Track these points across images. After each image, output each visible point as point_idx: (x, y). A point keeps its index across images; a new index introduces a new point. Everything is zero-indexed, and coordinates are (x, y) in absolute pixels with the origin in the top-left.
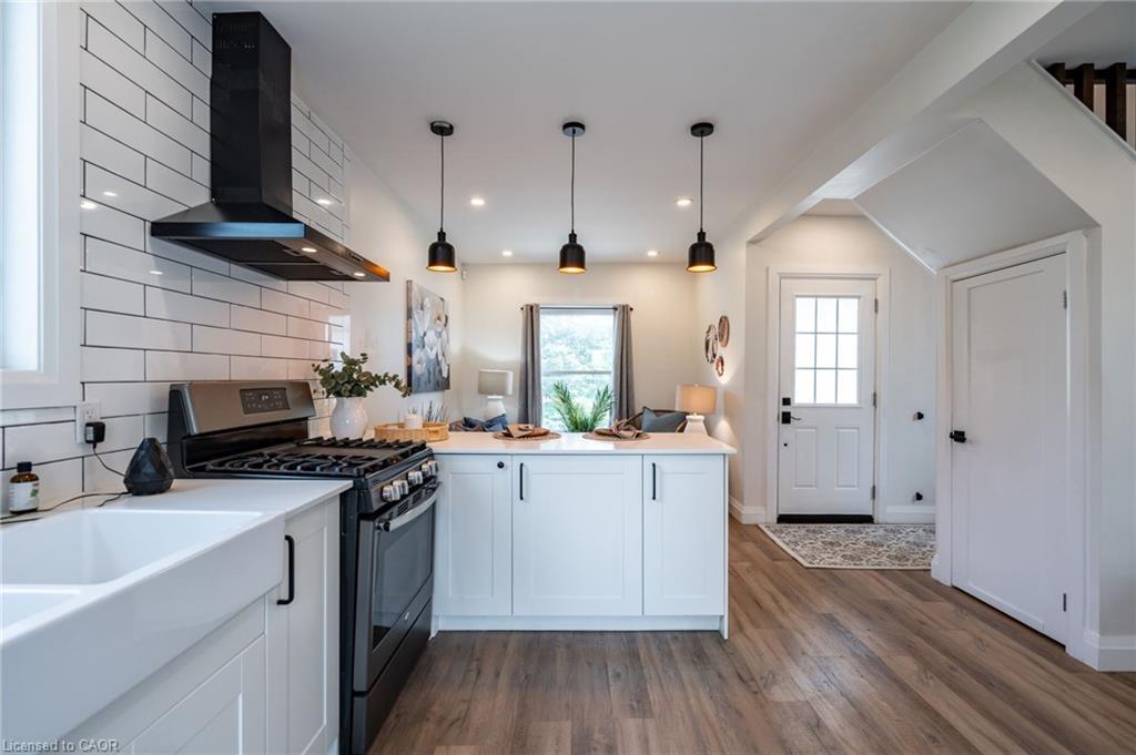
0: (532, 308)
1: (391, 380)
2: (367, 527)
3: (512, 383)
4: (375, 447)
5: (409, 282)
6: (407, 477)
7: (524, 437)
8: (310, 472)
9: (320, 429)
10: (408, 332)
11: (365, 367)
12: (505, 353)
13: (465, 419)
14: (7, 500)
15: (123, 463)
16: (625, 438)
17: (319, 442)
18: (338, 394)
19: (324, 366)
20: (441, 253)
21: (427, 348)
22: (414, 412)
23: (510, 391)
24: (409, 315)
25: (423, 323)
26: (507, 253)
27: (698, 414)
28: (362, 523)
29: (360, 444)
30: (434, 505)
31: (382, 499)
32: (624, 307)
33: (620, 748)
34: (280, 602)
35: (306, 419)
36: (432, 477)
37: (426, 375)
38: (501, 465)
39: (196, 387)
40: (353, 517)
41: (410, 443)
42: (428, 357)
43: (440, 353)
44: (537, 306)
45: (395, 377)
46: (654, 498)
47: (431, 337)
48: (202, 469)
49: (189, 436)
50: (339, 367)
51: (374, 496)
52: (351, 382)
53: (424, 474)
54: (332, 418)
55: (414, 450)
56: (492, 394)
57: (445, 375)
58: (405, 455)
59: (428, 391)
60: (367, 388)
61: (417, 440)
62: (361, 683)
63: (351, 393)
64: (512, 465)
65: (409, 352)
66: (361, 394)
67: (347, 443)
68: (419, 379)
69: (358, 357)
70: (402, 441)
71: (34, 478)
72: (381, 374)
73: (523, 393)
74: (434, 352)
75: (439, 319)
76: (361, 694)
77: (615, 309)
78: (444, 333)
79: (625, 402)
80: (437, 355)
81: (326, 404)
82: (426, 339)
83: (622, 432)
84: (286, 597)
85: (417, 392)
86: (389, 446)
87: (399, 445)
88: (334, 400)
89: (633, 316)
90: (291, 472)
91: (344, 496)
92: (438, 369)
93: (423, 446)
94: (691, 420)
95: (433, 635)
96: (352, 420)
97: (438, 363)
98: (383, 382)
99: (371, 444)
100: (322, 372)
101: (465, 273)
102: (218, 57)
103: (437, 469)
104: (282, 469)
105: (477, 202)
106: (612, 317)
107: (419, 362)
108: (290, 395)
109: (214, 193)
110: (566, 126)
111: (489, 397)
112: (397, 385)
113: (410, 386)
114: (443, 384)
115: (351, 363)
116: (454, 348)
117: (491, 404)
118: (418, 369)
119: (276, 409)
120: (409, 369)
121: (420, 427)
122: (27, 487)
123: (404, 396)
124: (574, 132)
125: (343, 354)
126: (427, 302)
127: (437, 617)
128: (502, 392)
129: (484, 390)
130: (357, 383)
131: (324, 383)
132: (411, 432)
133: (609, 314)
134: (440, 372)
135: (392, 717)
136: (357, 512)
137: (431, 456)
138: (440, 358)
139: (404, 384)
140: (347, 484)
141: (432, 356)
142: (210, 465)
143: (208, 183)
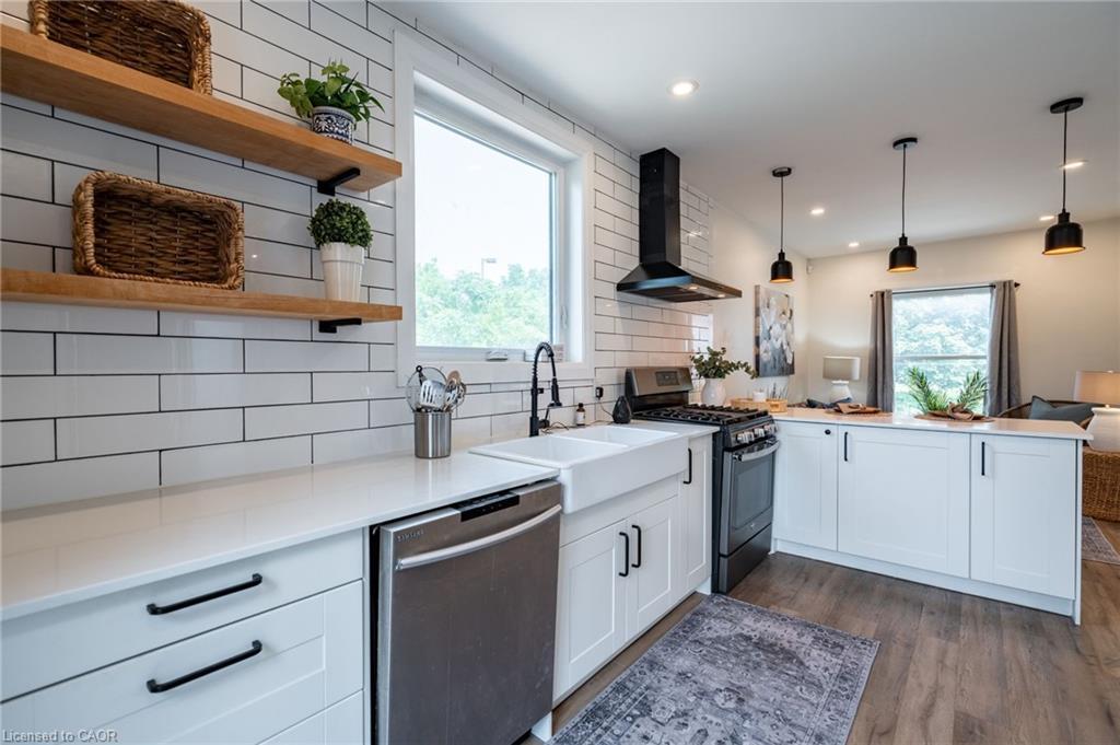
0: (883, 294)
1: (742, 366)
2: (728, 457)
3: (858, 368)
4: (732, 411)
5: (757, 287)
6: (753, 431)
7: (853, 413)
8: (695, 421)
9: (695, 399)
10: (757, 326)
11: (724, 358)
12: (854, 340)
13: (808, 401)
14: (575, 420)
15: (611, 408)
16: (959, 419)
17: (696, 406)
18: (707, 376)
19: (697, 357)
20: (782, 269)
21: (773, 340)
22: (761, 391)
23: (857, 376)
24: (757, 314)
25: (769, 319)
26: (854, 245)
27: (1111, 406)
28: (725, 453)
29: (721, 409)
30: (774, 453)
31: (738, 442)
32: (1005, 283)
33: (917, 647)
34: (685, 482)
35: (687, 392)
36: (772, 436)
37: (772, 362)
38: (828, 432)
39: (638, 370)
40: (720, 448)
41: (756, 410)
42: (774, 348)
43: (785, 342)
44: (889, 291)
45: (746, 364)
46: (983, 474)
47: (776, 330)
48: (641, 415)
49: (635, 397)
50: (706, 358)
51: (733, 439)
52: (715, 368)
53: (765, 432)
54: (702, 392)
55: (760, 415)
56: (838, 379)
57: (790, 361)
58: (751, 418)
59: (774, 375)
60: (726, 372)
61: (761, 409)
62: (724, 550)
63: (715, 376)
64: (838, 433)
65: (757, 343)
66: (721, 376)
67: (713, 408)
68: (765, 365)
69: (719, 350)
70: (750, 409)
71: (583, 411)
72: (735, 362)
73: (872, 379)
74: (779, 342)
75: (784, 313)
76: (724, 556)
77: (993, 286)
78: (789, 326)
79: (1005, 390)
80: (782, 346)
81: (699, 383)
82: (771, 332)
83: (958, 414)
84: (687, 480)
85: (764, 376)
86: (741, 412)
87: (748, 411)
88: (703, 381)
89: (1019, 294)
90: (684, 421)
91: (715, 435)
92: (782, 356)
93: (765, 413)
94: (1100, 413)
95: (772, 552)
96: (716, 393)
97: (783, 352)
98: (737, 368)
99: (729, 409)
100: (696, 361)
101: (810, 268)
102: (643, 180)
103: (775, 430)
104: (680, 417)
105: (818, 211)
106: (989, 295)
107: (766, 351)
108: (680, 376)
109: (641, 259)
110: (896, 144)
111: (834, 382)
112: (747, 370)
113: (758, 372)
114: (788, 370)
115: (714, 354)
116: (799, 336)
117: (837, 389)
118: (765, 357)
119: (672, 384)
120: (757, 357)
121: (764, 400)
122: (581, 414)
123: (752, 378)
124: (905, 146)
125: (708, 348)
126: (773, 301)
127: (776, 539)
128: (847, 377)
129: (829, 376)
130: (719, 368)
131: (697, 368)
132: (757, 404)
133: (985, 292)
134: (785, 359)
135: (742, 584)
136: (723, 446)
137: (772, 421)
138: (785, 347)
139: (753, 368)
140: (717, 429)
141: (778, 345)
142: (644, 413)
143: (638, 254)
